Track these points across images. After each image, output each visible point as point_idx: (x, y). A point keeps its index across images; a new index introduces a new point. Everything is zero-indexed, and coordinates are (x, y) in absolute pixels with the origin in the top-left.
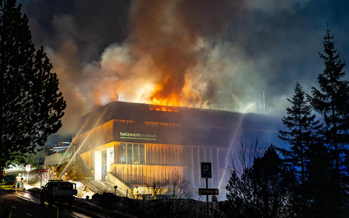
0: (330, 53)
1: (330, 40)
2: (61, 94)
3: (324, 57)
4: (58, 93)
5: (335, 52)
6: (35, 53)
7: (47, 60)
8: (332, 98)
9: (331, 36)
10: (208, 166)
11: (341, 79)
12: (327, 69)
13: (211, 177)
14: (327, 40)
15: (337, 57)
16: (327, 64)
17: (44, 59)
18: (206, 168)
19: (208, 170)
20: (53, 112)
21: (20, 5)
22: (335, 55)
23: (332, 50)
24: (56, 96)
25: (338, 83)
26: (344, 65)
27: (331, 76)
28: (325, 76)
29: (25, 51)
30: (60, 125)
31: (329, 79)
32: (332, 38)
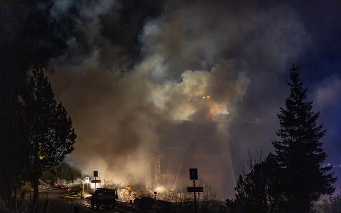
0: (295, 82)
1: (296, 71)
2: (73, 130)
3: (290, 85)
4: (71, 129)
5: (299, 80)
6: (57, 106)
7: (64, 110)
8: (298, 116)
10: (195, 171)
11: (303, 101)
12: (292, 93)
13: (197, 179)
14: (292, 72)
15: (301, 83)
16: (292, 90)
17: (62, 109)
19: (195, 174)
20: (68, 141)
21: (47, 77)
22: (298, 83)
23: (297, 79)
24: (70, 131)
25: (302, 104)
26: (306, 89)
27: (296, 98)
28: (291, 99)
29: (50, 105)
30: (72, 149)
31: (295, 101)
32: (296, 69)
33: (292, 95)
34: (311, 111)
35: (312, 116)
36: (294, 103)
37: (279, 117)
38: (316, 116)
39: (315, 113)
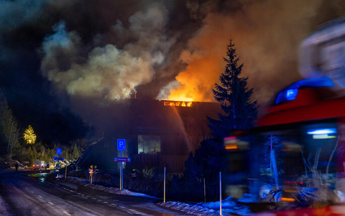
0: (231, 56)
1: (232, 47)
3: (227, 61)
5: (235, 56)
9: (232, 44)
10: (123, 142)
11: (239, 77)
12: (227, 69)
14: (229, 48)
15: (238, 59)
16: (228, 66)
18: (121, 143)
19: (123, 144)
22: (235, 59)
25: (237, 80)
26: (242, 65)
27: (232, 74)
28: (227, 75)
31: (230, 76)
32: (233, 45)
33: (227, 71)
34: (245, 87)
35: (246, 91)
36: (229, 79)
37: (215, 92)
38: (251, 92)
39: (249, 89)
